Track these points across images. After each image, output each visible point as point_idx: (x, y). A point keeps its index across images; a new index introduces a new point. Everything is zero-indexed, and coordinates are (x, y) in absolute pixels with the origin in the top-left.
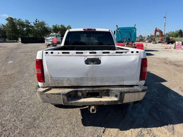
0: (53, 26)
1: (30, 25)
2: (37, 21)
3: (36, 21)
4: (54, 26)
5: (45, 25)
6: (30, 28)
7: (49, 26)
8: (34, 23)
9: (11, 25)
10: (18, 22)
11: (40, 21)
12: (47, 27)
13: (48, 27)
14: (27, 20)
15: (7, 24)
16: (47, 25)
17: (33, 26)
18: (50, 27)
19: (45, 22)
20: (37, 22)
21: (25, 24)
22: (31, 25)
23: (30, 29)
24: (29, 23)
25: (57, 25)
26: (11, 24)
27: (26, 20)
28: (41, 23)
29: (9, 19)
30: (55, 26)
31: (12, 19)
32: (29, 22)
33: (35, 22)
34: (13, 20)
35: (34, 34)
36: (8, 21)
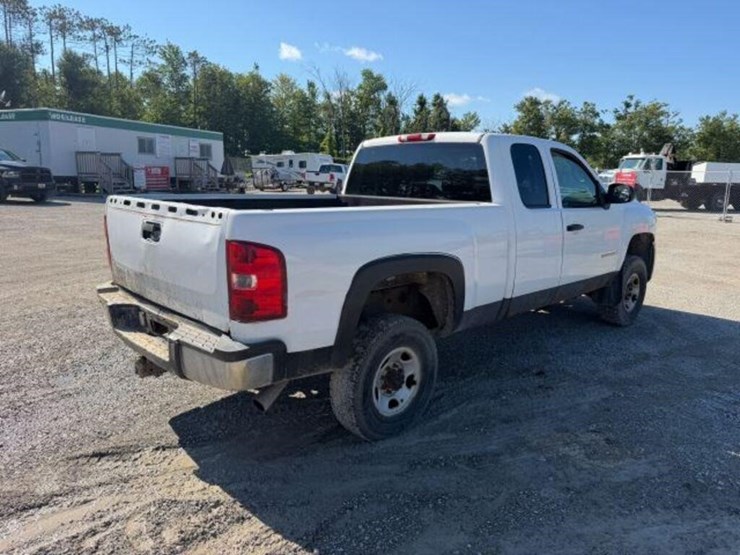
0: (705, 121)
1: (597, 121)
2: (633, 102)
3: (628, 105)
4: (711, 120)
5: (661, 118)
6: (596, 133)
7: (681, 120)
8: (616, 111)
9: (529, 126)
10: (557, 111)
11: (646, 103)
12: (673, 128)
13: (678, 127)
14: (589, 102)
15: (516, 122)
16: (671, 119)
17: (608, 126)
18: (687, 127)
19: (666, 105)
20: (631, 110)
21: (578, 118)
22: (601, 120)
23: (595, 137)
24: (597, 115)
25: (724, 114)
26: (529, 121)
27: (586, 103)
28: (645, 109)
29: (527, 103)
30: (715, 120)
31: (535, 103)
32: (597, 110)
33: (624, 107)
34: (540, 107)
35: (606, 157)
36: (520, 114)
